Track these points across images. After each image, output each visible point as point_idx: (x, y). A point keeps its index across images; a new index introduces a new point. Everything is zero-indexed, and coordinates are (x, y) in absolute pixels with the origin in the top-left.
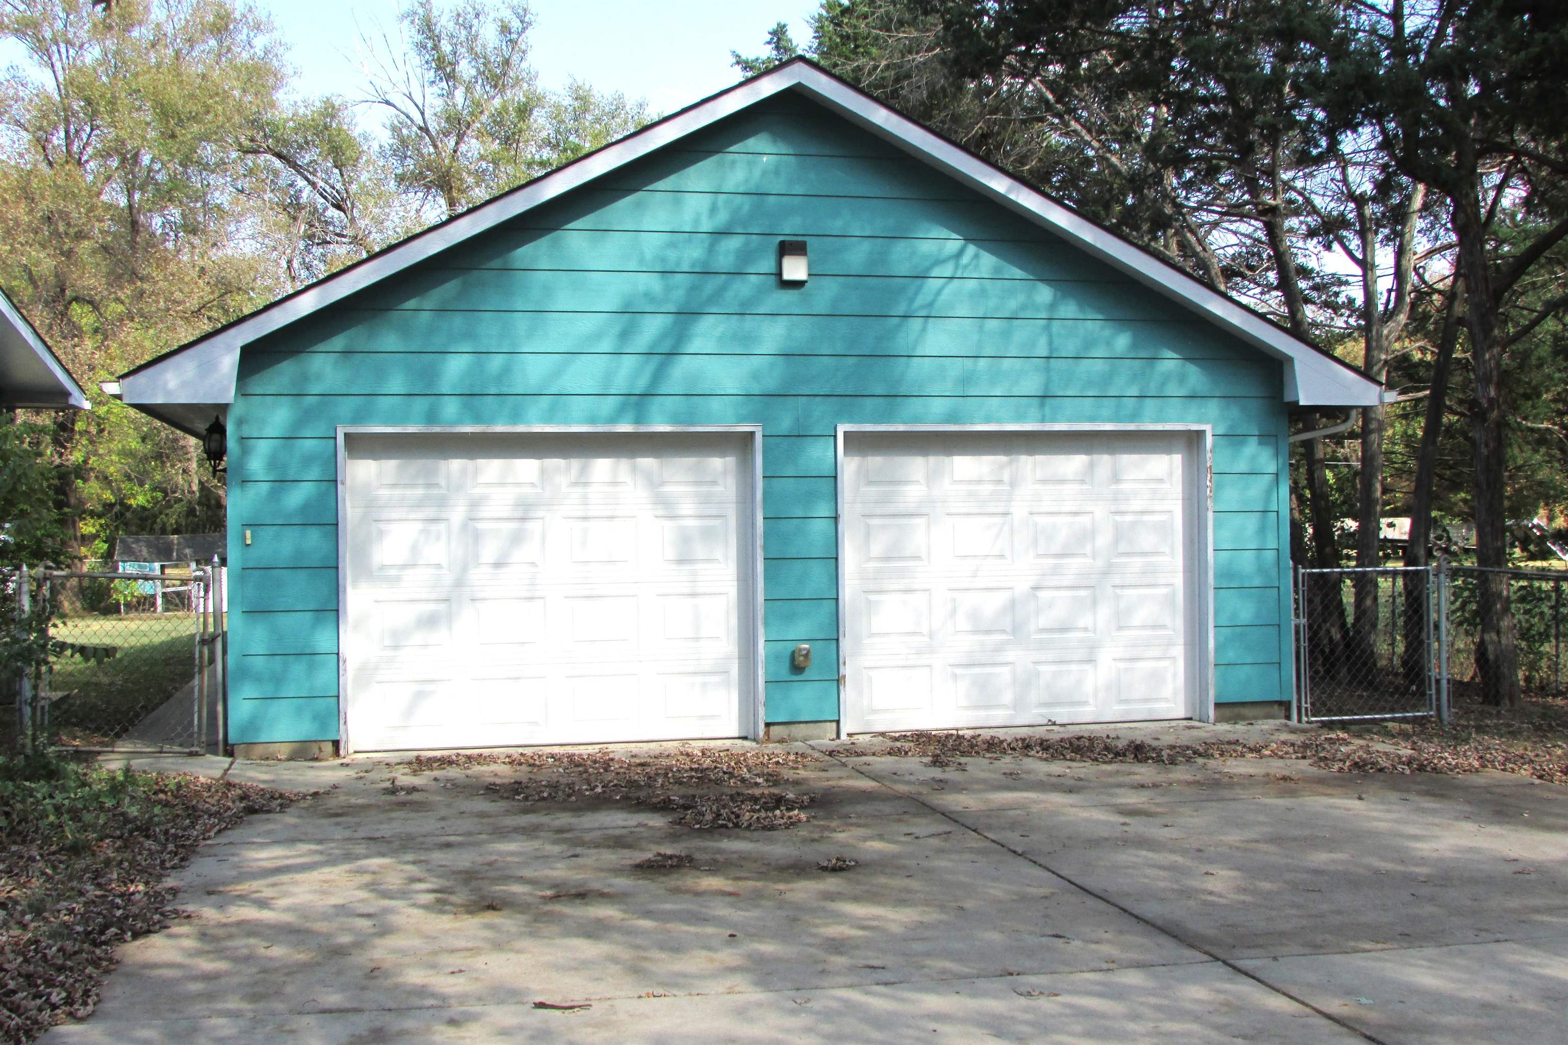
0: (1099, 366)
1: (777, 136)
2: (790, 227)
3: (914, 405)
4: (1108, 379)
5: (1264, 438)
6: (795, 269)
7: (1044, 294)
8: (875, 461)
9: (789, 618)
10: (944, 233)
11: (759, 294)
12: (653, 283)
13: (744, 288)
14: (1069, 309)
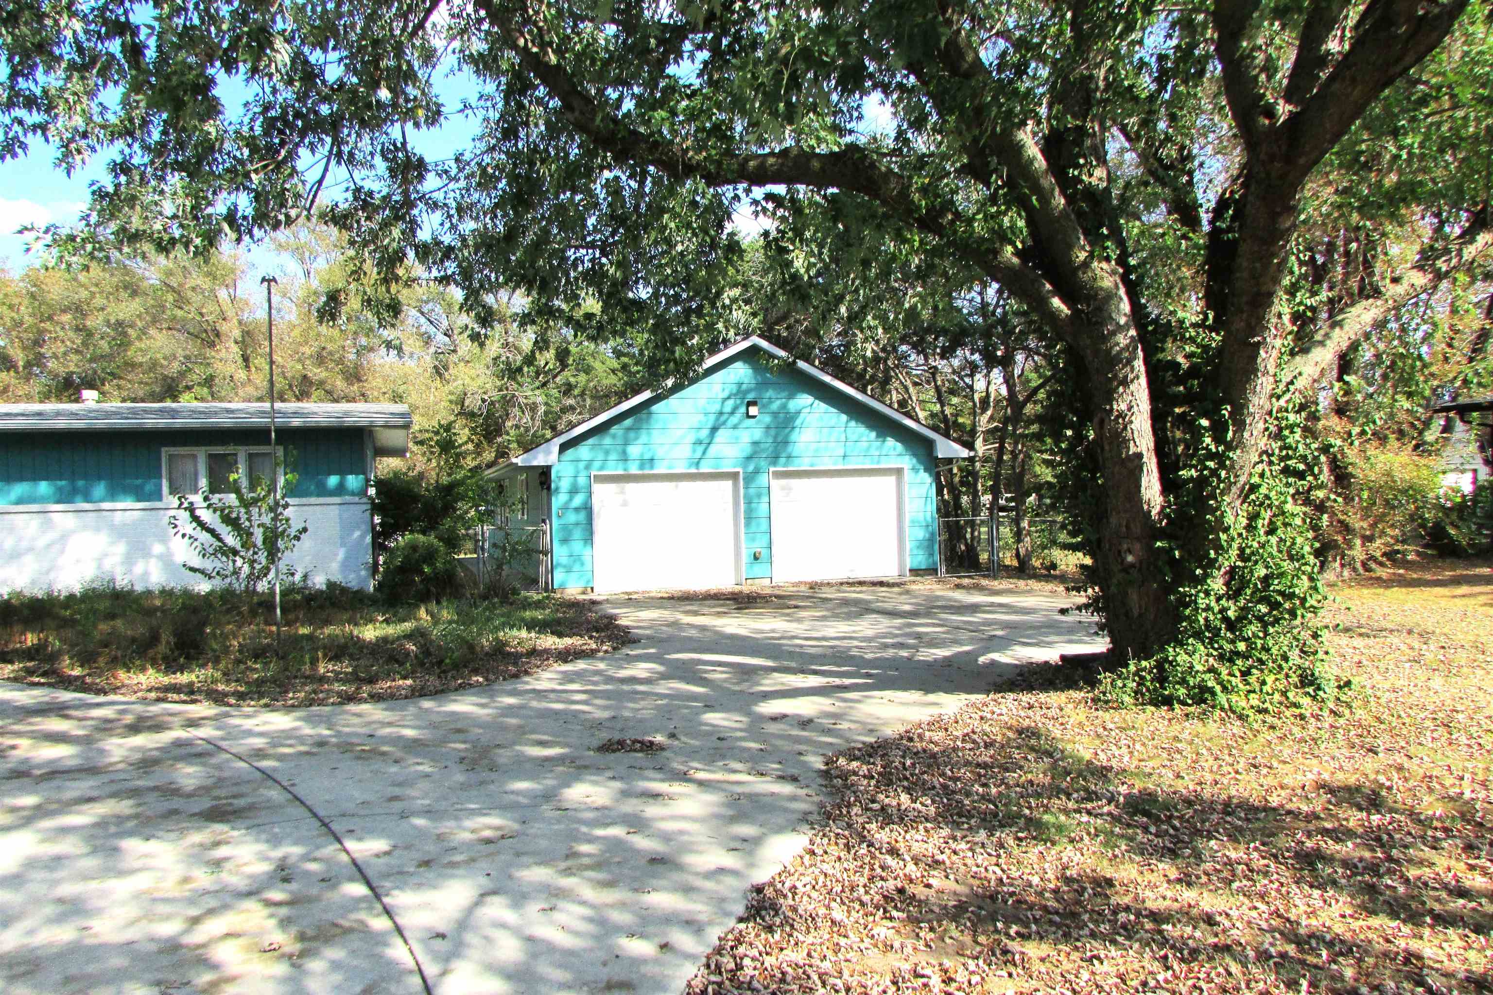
0: (866, 444)
1: (745, 362)
2: (750, 397)
3: (796, 461)
4: (868, 448)
5: (926, 470)
6: (753, 411)
7: (844, 417)
8: (784, 482)
9: (753, 540)
10: (805, 396)
11: (741, 421)
12: (702, 417)
13: (734, 420)
14: (853, 423)
